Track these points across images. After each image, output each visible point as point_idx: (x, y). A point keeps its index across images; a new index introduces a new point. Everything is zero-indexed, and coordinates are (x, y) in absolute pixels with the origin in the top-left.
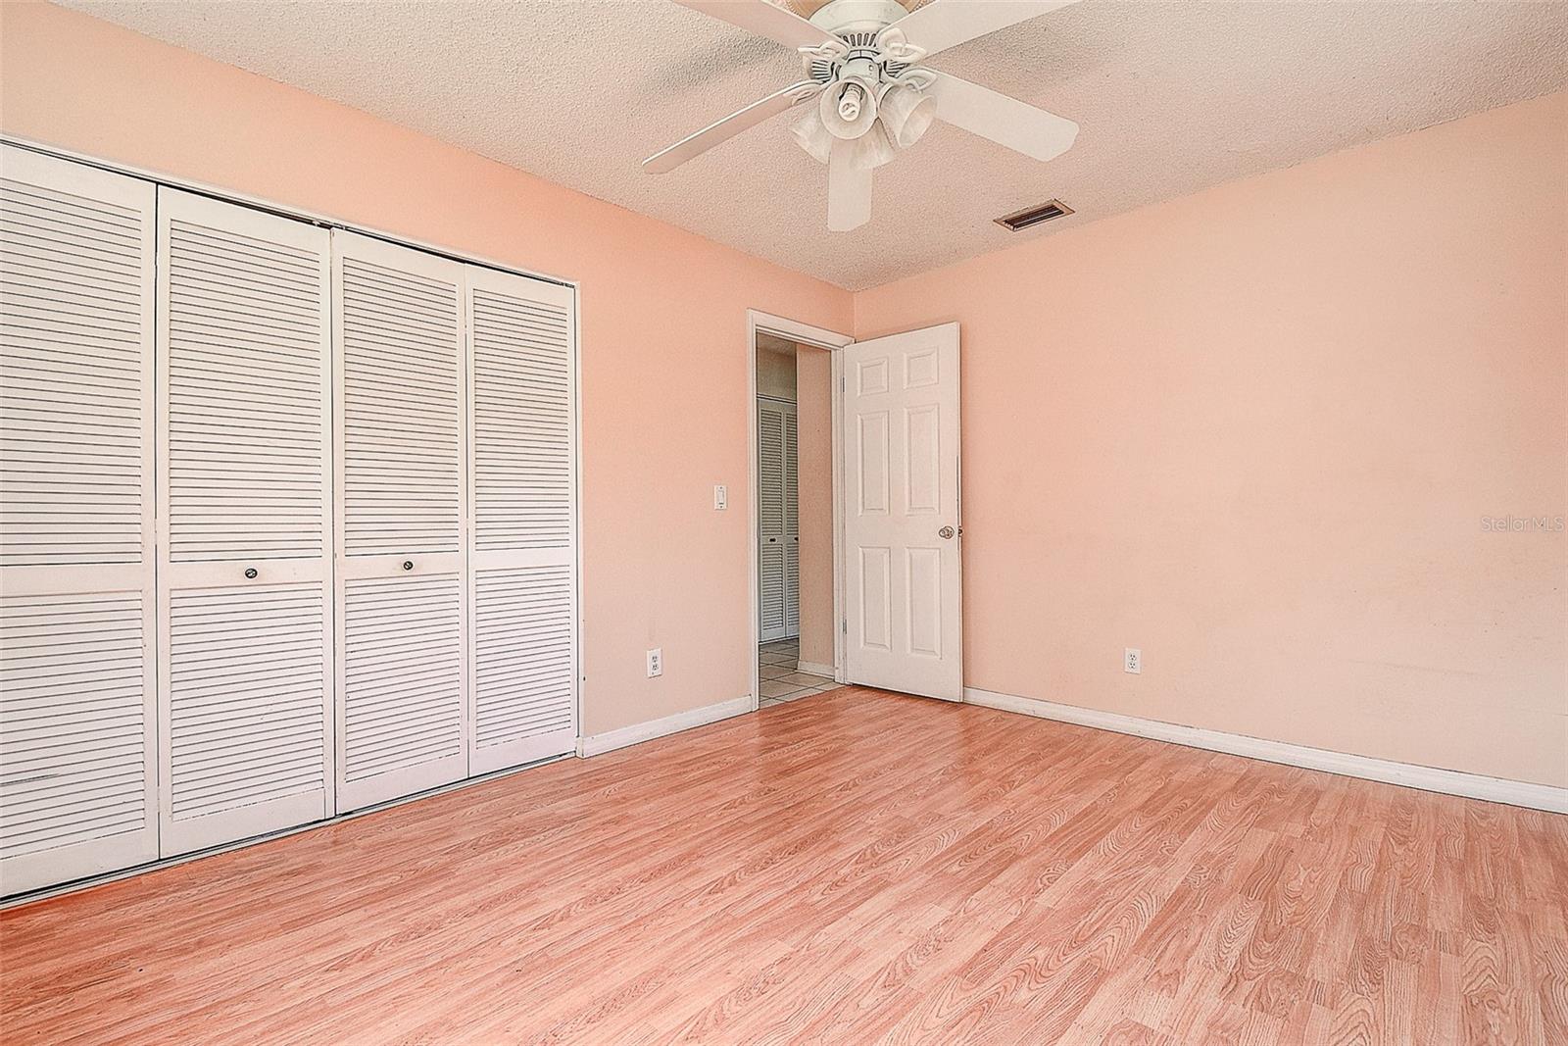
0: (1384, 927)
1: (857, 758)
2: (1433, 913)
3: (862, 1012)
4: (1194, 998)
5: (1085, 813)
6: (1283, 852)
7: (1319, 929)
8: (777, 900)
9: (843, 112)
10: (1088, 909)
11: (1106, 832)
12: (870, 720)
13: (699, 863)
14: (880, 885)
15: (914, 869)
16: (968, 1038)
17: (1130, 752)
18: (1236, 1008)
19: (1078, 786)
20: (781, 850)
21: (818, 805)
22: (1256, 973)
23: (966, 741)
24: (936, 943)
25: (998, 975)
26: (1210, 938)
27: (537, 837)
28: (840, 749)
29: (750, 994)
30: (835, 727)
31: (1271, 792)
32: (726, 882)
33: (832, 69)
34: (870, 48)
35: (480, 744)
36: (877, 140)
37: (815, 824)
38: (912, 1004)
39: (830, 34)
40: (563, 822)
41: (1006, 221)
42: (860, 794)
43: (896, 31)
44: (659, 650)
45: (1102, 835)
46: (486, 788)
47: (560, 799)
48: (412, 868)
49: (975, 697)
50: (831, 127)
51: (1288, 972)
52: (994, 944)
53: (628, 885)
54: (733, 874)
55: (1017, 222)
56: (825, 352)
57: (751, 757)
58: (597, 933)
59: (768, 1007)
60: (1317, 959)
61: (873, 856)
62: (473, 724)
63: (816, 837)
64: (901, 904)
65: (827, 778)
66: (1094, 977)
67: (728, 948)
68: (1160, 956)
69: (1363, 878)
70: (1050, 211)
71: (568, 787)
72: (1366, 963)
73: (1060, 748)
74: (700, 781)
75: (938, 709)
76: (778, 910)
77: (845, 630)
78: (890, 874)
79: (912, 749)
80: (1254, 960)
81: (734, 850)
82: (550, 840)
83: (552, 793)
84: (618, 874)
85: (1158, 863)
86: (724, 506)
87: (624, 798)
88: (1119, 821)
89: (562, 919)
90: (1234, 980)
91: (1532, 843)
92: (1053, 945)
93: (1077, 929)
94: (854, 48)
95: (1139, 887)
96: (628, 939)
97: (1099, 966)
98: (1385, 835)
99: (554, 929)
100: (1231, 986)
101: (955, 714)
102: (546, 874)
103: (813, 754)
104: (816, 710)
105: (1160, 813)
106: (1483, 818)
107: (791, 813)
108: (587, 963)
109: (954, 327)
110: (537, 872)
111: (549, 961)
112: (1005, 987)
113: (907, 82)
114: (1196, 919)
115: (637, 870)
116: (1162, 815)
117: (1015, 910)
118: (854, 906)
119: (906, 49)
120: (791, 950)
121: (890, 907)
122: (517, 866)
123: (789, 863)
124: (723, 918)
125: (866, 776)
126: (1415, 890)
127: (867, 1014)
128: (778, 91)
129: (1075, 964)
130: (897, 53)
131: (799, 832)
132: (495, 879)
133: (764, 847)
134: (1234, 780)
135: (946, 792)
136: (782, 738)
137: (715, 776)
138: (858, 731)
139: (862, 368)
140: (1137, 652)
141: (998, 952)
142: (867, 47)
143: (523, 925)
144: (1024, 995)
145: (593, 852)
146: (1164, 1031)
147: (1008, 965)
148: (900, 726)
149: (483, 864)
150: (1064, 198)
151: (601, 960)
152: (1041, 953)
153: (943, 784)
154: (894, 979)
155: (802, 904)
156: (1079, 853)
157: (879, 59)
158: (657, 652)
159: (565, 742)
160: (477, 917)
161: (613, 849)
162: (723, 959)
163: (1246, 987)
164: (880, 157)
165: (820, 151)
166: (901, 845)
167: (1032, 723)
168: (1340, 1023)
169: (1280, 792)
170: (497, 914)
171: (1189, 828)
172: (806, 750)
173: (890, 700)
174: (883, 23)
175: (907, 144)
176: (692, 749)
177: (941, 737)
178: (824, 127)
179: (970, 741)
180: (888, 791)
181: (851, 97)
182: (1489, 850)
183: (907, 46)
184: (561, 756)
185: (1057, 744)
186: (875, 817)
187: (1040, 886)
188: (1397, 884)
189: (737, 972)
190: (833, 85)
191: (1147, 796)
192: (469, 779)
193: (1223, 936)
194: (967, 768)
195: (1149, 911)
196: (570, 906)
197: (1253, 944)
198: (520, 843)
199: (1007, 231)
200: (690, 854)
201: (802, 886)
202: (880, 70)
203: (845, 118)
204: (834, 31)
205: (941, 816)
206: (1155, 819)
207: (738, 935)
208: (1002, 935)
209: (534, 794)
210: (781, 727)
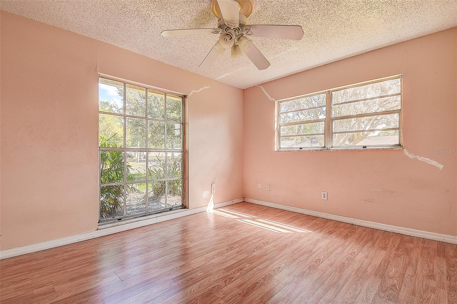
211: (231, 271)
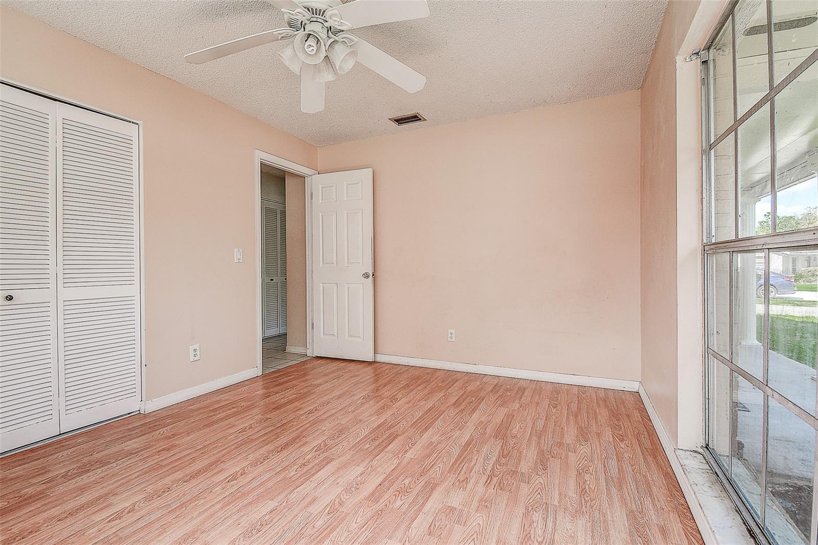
0: (548, 445)
1: (318, 396)
2: (566, 436)
3: (316, 530)
4: (474, 489)
5: (429, 410)
6: (511, 417)
7: (524, 449)
8: (269, 479)
9: (308, 49)
10: (429, 456)
11: (438, 417)
12: (325, 375)
13: (222, 466)
14: (328, 461)
15: (346, 450)
16: (371, 531)
17: (450, 378)
18: (491, 491)
19: (426, 398)
20: (273, 451)
21: (295, 423)
22: (499, 473)
23: (375, 381)
24: (356, 486)
25: (386, 496)
26: (481, 460)
27: (111, 465)
28: (309, 391)
29: (252, 533)
30: (307, 380)
31: (507, 390)
32: (239, 474)
33: (301, 25)
34: (322, 17)
35: (68, 412)
36: (327, 67)
37: (293, 434)
38: (343, 520)
39: (299, 5)
40: (130, 454)
41: (395, 120)
42: (319, 414)
43: (336, 11)
44: (199, 344)
45: (436, 420)
46: (74, 439)
47: (128, 441)
48: (17, 495)
49: (380, 358)
50: (302, 56)
51: (511, 470)
52: (385, 481)
53: (175, 485)
54: (244, 468)
55: (400, 121)
56: (302, 177)
57: (257, 402)
58: (154, 517)
59: (263, 538)
60: (523, 462)
61: (325, 446)
62: (62, 399)
63: (293, 441)
64: (338, 469)
65: (301, 408)
66: (431, 487)
67: (239, 511)
68: (460, 472)
69: (540, 424)
70: (415, 118)
71: (133, 432)
72: (541, 461)
73: (419, 380)
74: (223, 419)
75: (363, 365)
76: (270, 484)
77: (313, 328)
78: (333, 454)
79: (348, 387)
80: (498, 467)
81: (244, 455)
82: (121, 466)
83: (123, 437)
84: (168, 480)
85: (460, 429)
86: (241, 261)
87: (173, 435)
88: (444, 411)
89: (129, 512)
90: (490, 477)
91: (601, 402)
92: (412, 476)
93: (424, 466)
94: (313, 16)
95: (452, 441)
96: (175, 517)
97: (433, 482)
98: (549, 405)
99: (123, 519)
100: (489, 481)
101: (370, 368)
102: (118, 487)
103: (294, 396)
104: (296, 372)
105: (462, 406)
106: (584, 394)
107: (279, 430)
108: (146, 535)
109: (370, 170)
110: (111, 487)
111: (120, 539)
112: (390, 501)
113: (342, 40)
114: (475, 453)
115: (181, 476)
116: (462, 407)
117: (396, 462)
118: (313, 475)
119: (341, 22)
120: (277, 504)
121: (333, 471)
122: (97, 485)
123: (277, 457)
124: (236, 494)
125: (323, 405)
126: (559, 427)
127: (319, 530)
128: (271, 30)
129: (423, 483)
130: (337, 23)
131: (283, 440)
132: (80, 495)
133: (263, 451)
134: (492, 387)
135: (364, 407)
136: (275, 389)
137: (234, 415)
138: (319, 381)
139: (322, 188)
140: (453, 331)
141: (386, 484)
142: (320, 17)
143: (102, 520)
144: (399, 503)
145: (152, 469)
146: (461, 507)
147: (391, 490)
148: (342, 376)
149: (72, 487)
150: (422, 113)
151: (157, 532)
152: (407, 481)
153: (362, 404)
154: (333, 510)
155: (284, 478)
156: (427, 429)
157: (326, 24)
158: (196, 346)
159: (132, 405)
160: (68, 520)
161: (165, 466)
162: (235, 517)
163: (495, 480)
164: (328, 77)
165: (295, 68)
166: (340, 438)
167: (407, 369)
168: (531, 489)
169: (510, 390)
170: (82, 516)
171: (473, 411)
172: (290, 394)
173: (336, 364)
174: (329, 6)
175: (342, 73)
176: (218, 402)
177: (362, 380)
178: (297, 55)
179: (377, 380)
180: (334, 411)
181: (311, 41)
182: (586, 407)
183: (342, 21)
184: (129, 414)
185: (418, 378)
186: (327, 426)
187: (408, 448)
188: (553, 425)
189: (244, 523)
190: (301, 33)
191: (457, 398)
192: (60, 434)
193: (487, 458)
194: (376, 394)
195: (456, 452)
196: (134, 504)
197: (498, 460)
198: (99, 471)
199: (394, 125)
200: (216, 462)
201: (284, 469)
202: (328, 31)
203: (310, 53)
204: (302, 4)
205: (361, 420)
206: (460, 409)
207: (245, 502)
208: (389, 475)
209: (109, 439)
210: (275, 383)
211: (320, 459)
